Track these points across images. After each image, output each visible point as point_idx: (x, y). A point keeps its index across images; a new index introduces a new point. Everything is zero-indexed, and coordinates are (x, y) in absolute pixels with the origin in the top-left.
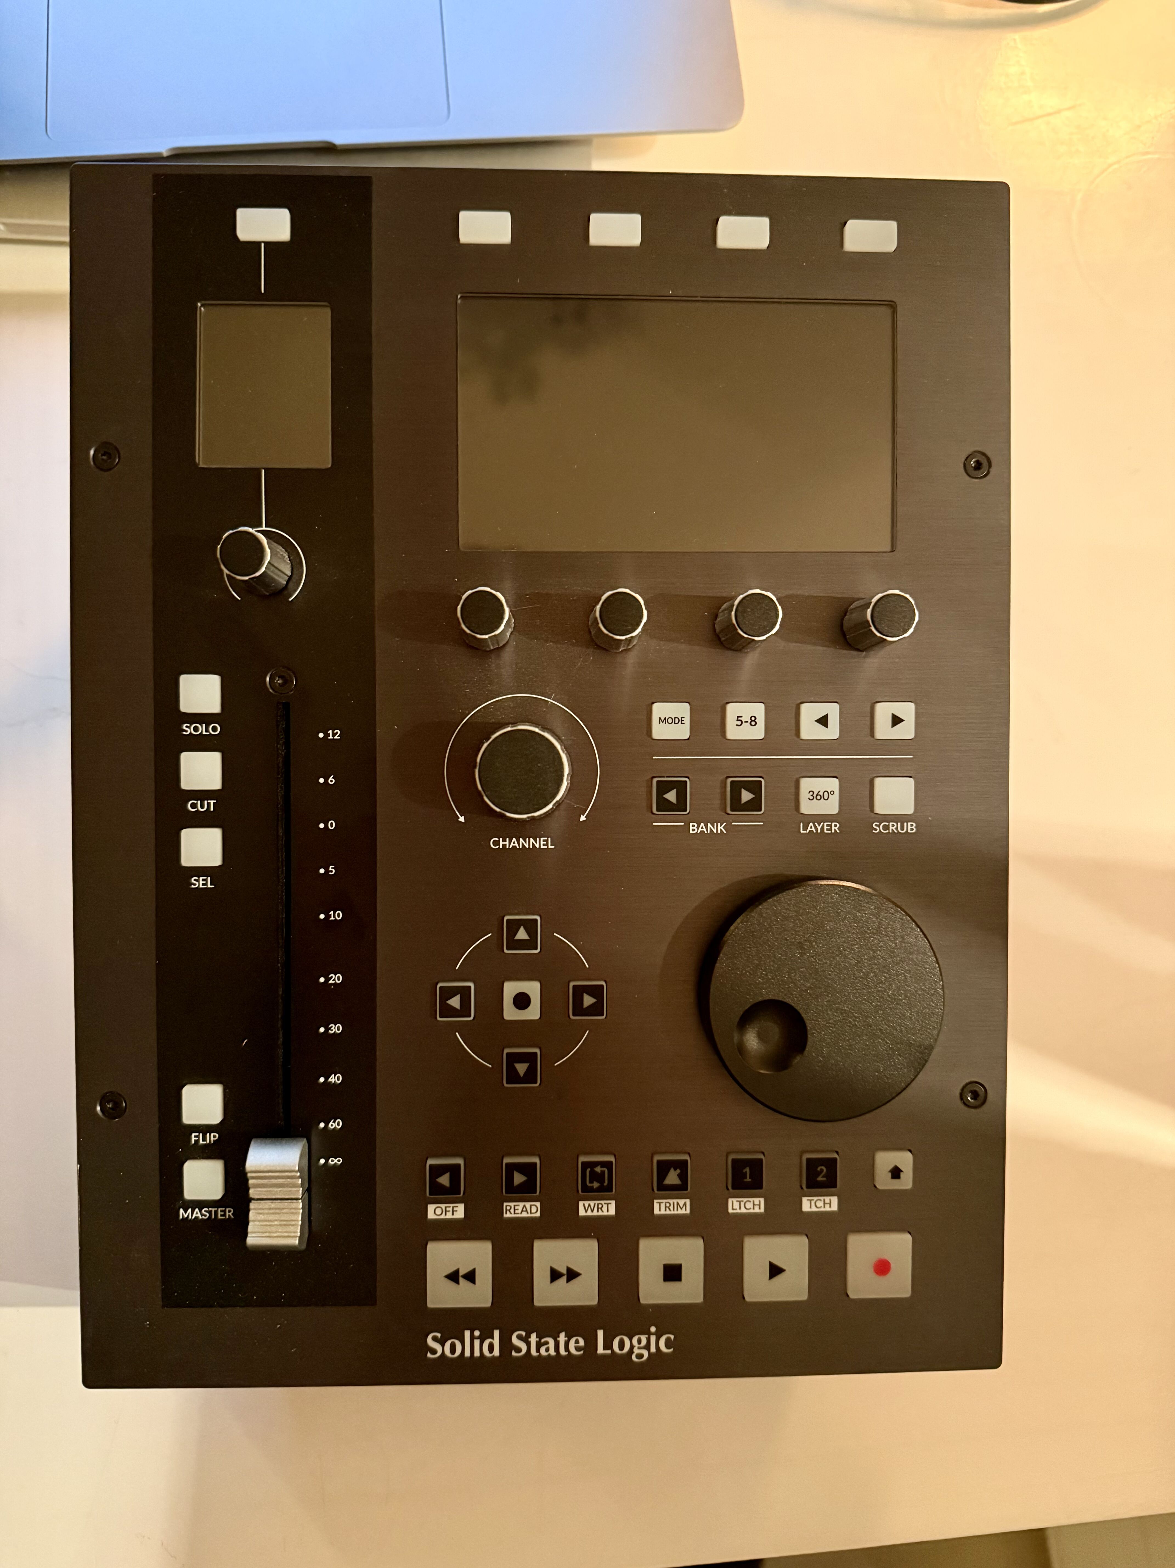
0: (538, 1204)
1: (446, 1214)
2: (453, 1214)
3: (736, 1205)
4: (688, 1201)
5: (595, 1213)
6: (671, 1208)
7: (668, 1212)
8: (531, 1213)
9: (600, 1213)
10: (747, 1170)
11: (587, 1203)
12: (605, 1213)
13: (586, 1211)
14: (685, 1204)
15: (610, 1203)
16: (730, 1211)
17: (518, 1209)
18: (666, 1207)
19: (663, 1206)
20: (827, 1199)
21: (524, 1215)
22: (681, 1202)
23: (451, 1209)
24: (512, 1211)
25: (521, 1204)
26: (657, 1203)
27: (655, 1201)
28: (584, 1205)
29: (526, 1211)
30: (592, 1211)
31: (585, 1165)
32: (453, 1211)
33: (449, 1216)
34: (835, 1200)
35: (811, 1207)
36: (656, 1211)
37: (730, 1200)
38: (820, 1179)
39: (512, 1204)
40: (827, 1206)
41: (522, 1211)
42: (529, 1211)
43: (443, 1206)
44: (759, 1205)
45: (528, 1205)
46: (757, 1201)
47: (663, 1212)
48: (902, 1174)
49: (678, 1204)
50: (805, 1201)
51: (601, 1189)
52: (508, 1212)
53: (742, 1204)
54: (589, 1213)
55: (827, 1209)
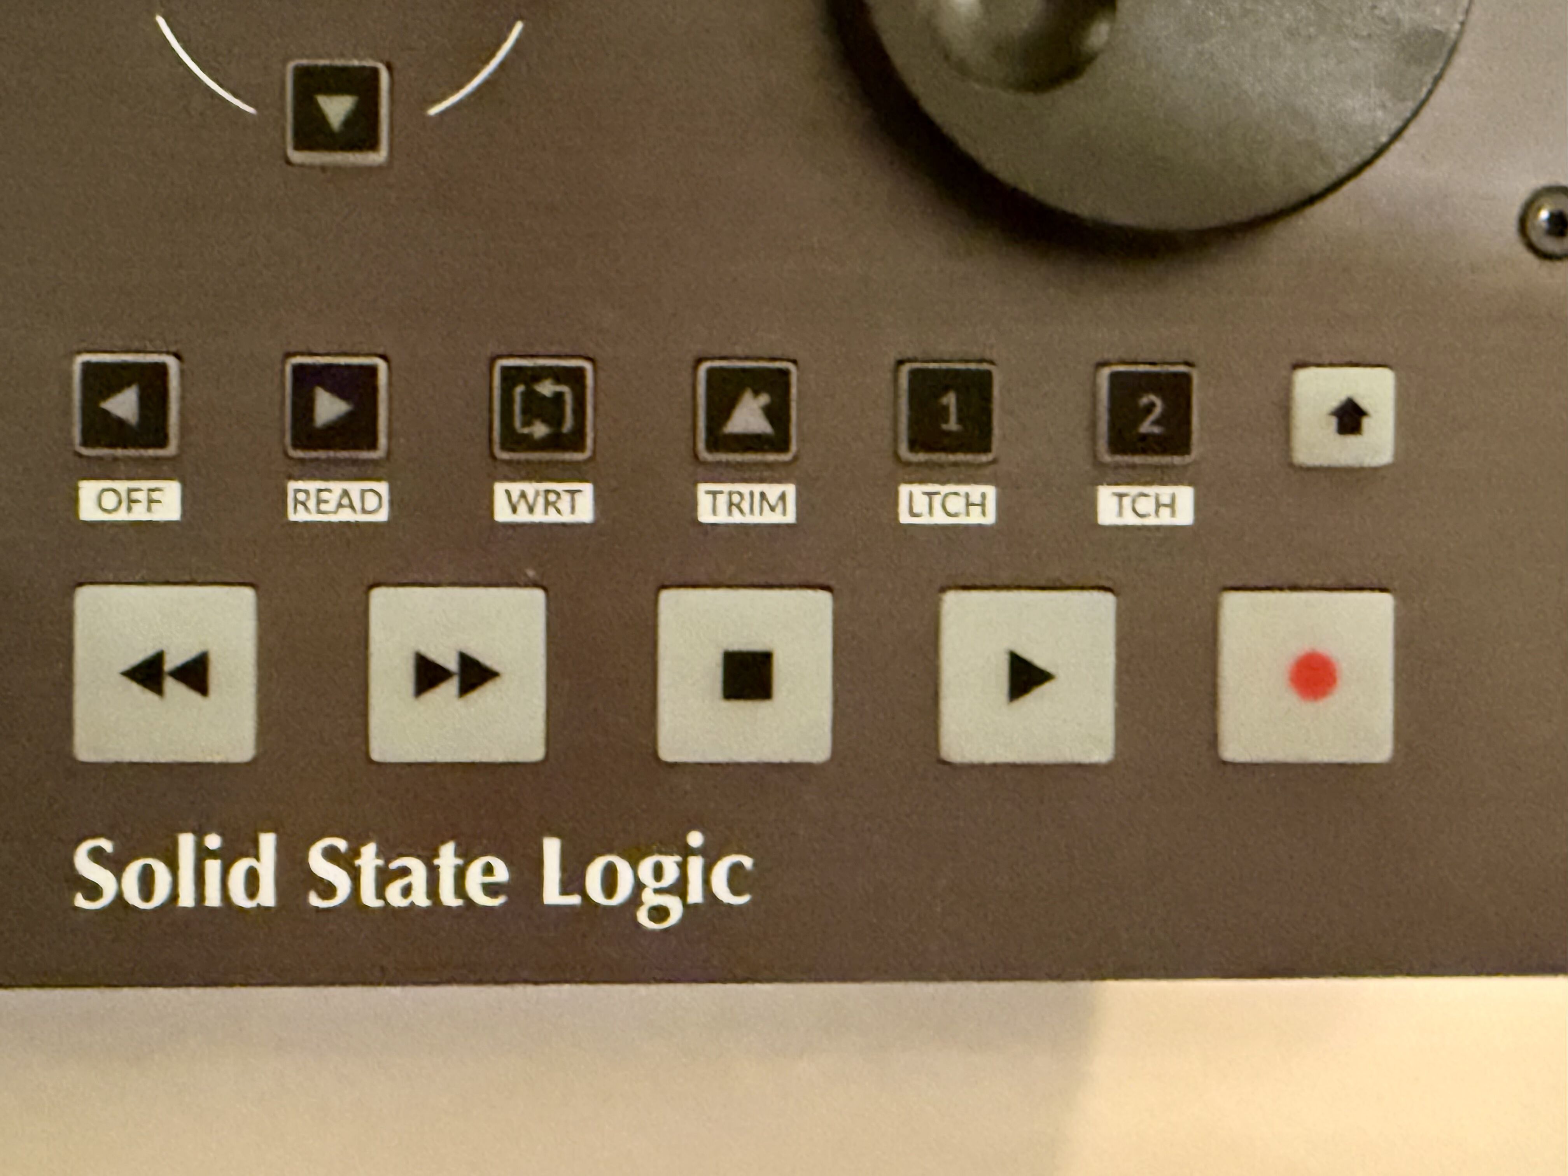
0: (383, 487)
1: (129, 509)
2: (149, 509)
3: (920, 505)
4: (790, 490)
5: (538, 517)
6: (746, 506)
7: (737, 518)
8: (364, 511)
9: (553, 517)
10: (950, 400)
11: (516, 488)
12: (567, 518)
13: (514, 510)
14: (783, 497)
15: (579, 491)
16: (904, 518)
17: (326, 502)
18: (731, 504)
19: (722, 500)
20: (1165, 492)
21: (346, 515)
22: (773, 491)
23: (141, 496)
24: (312, 504)
25: (337, 487)
26: (708, 492)
27: (702, 488)
28: (508, 492)
29: (352, 507)
30: (531, 510)
31: (511, 376)
32: (151, 501)
33: (139, 514)
34: (1185, 495)
35: (1120, 513)
36: (705, 515)
37: (904, 490)
38: (1146, 427)
39: (312, 486)
40: (1165, 512)
41: (340, 505)
42: (357, 504)
43: (122, 486)
44: (983, 505)
45: (355, 488)
46: (976, 491)
47: (722, 518)
48: (1366, 422)
49: (763, 495)
50: (1106, 497)
51: (555, 442)
52: (300, 507)
53: (937, 500)
54: (523, 516)
55: (1165, 519)
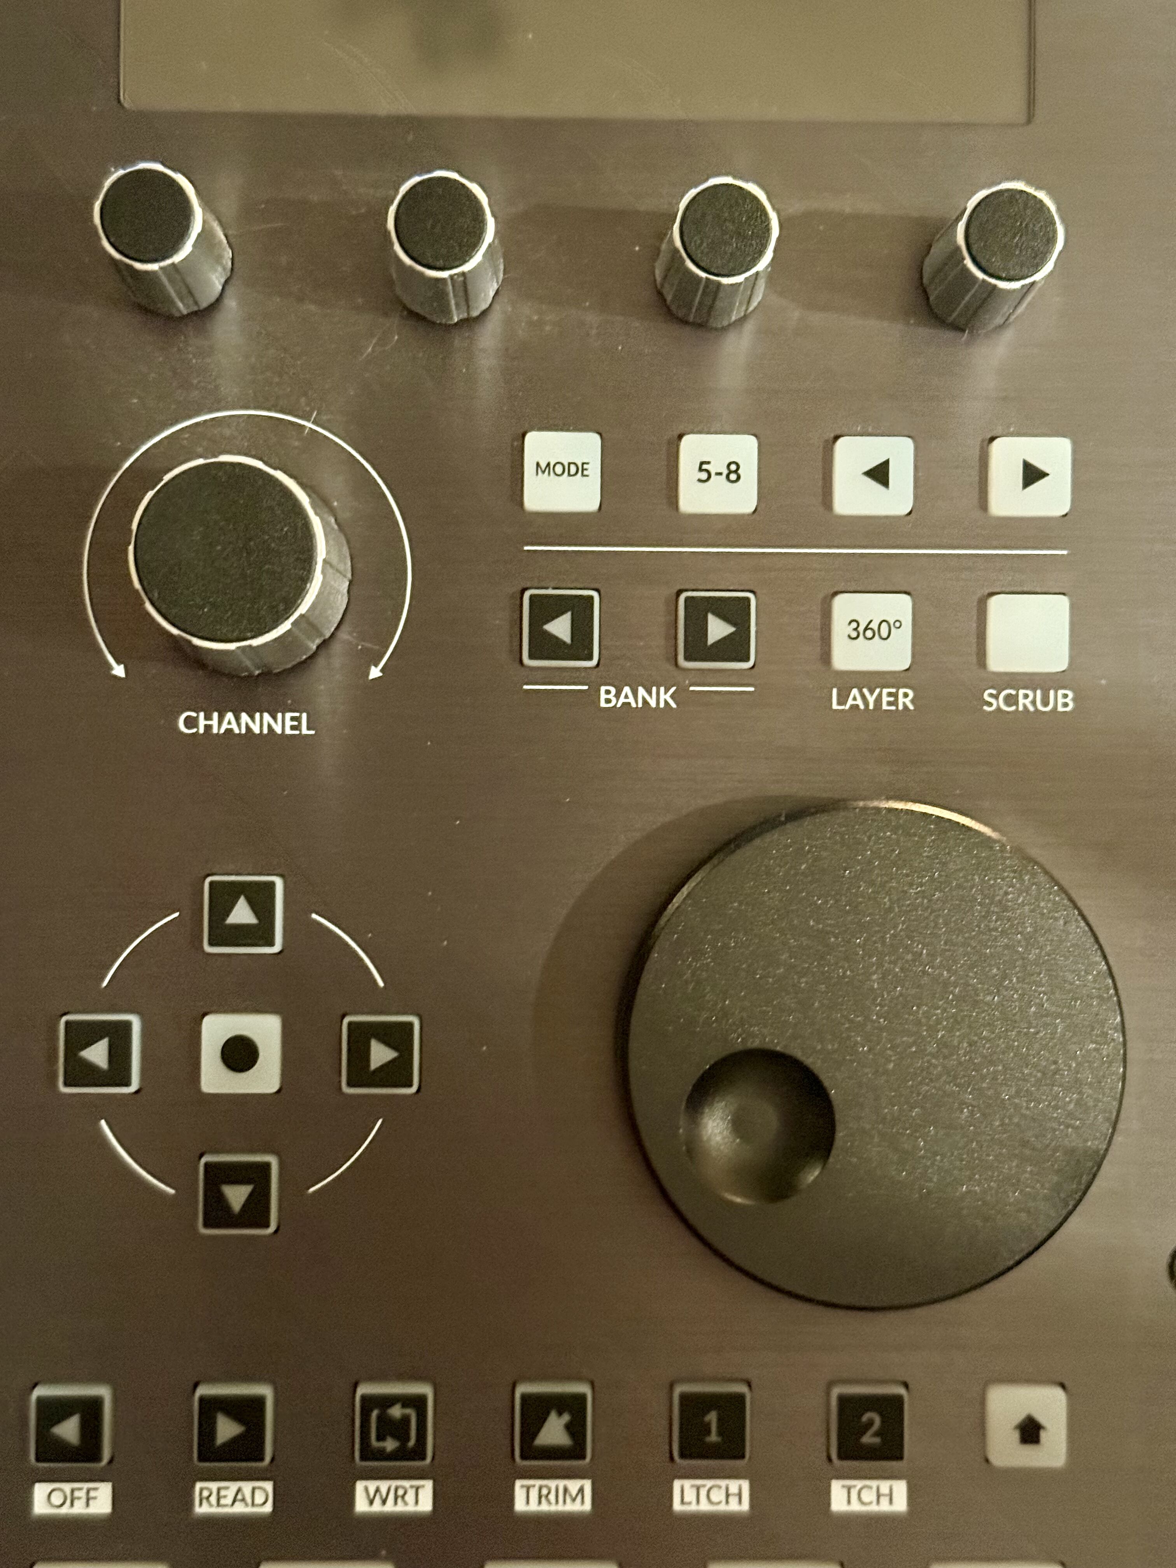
0: (269, 1486)
1: (72, 1504)
2: (88, 1505)
3: (690, 1495)
4: (587, 1484)
5: (389, 1507)
6: (552, 1497)
7: (545, 1507)
8: (253, 1504)
9: (400, 1508)
10: (712, 1417)
11: (372, 1485)
12: (411, 1508)
13: (371, 1502)
14: (581, 1490)
15: (423, 1486)
16: (677, 1506)
17: (225, 1497)
18: (540, 1497)
19: (534, 1494)
20: (885, 1486)
21: (239, 1509)
22: (573, 1485)
23: (82, 1494)
24: (213, 1499)
25: (234, 1486)
26: (522, 1486)
27: (518, 1483)
28: (366, 1490)
29: (243, 1500)
30: (384, 1502)
31: (369, 1402)
32: (88, 1500)
33: (79, 1509)
34: (900, 1488)
35: (849, 1502)
36: (520, 1505)
37: (677, 1484)
38: (868, 1439)
39: (214, 1486)
40: (884, 1501)
41: (234, 1501)
42: (249, 1500)
43: (67, 1487)
44: (740, 1495)
45: (247, 1487)
46: (734, 1485)
47: (533, 1507)
48: (1043, 1435)
49: (566, 1490)
50: (837, 1489)
51: (400, 1454)
52: (204, 1501)
53: (703, 1493)
54: (377, 1507)
55: (885, 1507)
